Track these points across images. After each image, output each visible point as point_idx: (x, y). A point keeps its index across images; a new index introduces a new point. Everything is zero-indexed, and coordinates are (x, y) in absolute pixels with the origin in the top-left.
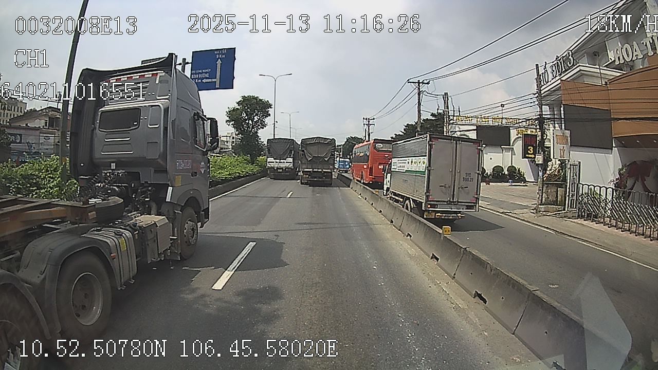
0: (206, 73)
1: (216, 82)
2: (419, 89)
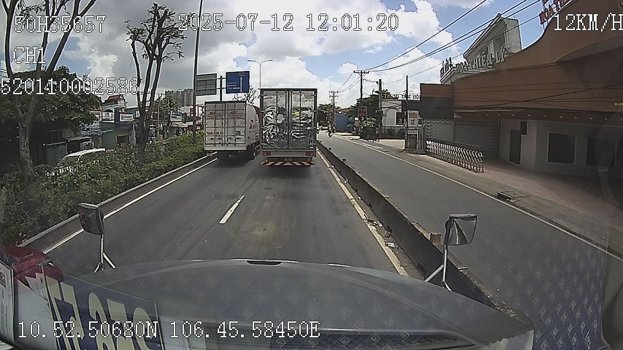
0: (234, 84)
1: (240, 89)
2: (361, 78)
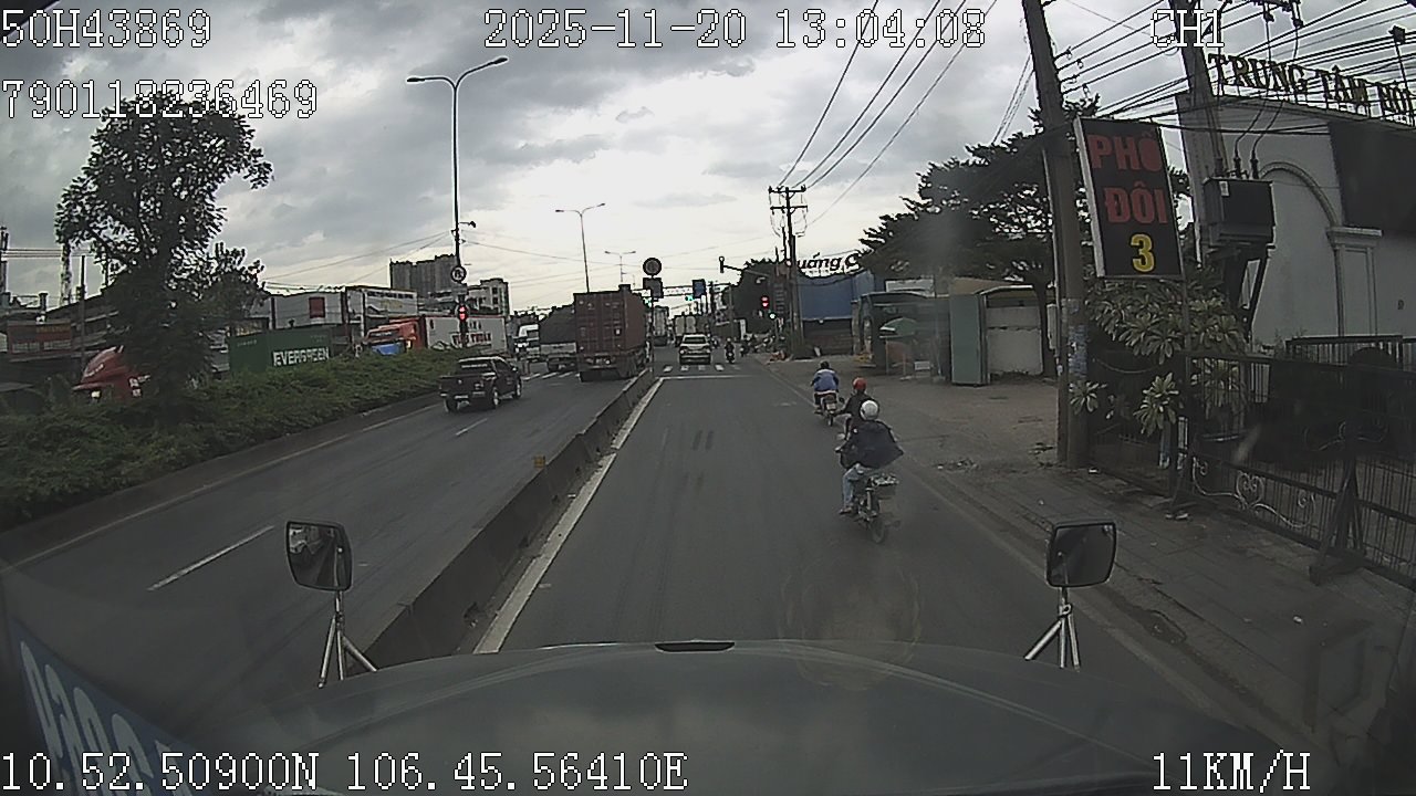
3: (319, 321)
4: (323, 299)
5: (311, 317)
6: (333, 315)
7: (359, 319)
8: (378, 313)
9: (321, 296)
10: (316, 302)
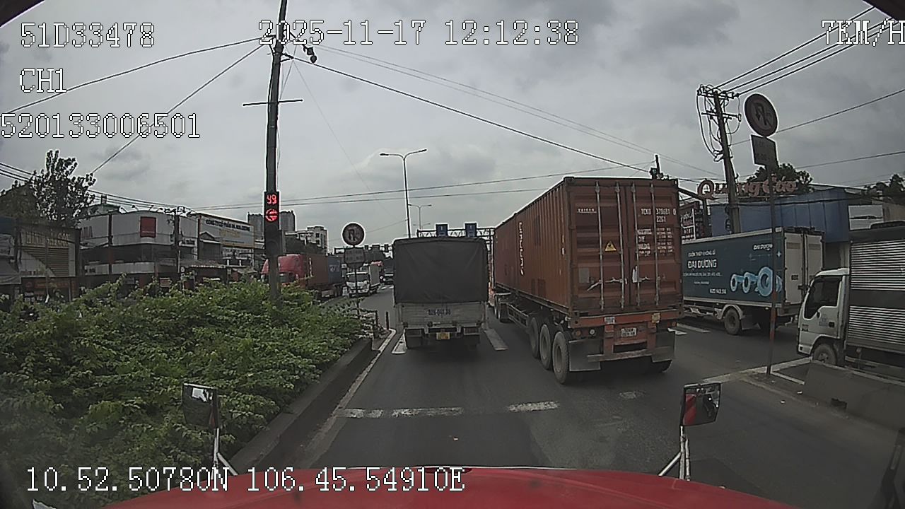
3: (149, 240)
4: (155, 218)
5: (141, 237)
6: (164, 235)
7: (193, 243)
8: (214, 240)
9: (152, 215)
10: (148, 222)
